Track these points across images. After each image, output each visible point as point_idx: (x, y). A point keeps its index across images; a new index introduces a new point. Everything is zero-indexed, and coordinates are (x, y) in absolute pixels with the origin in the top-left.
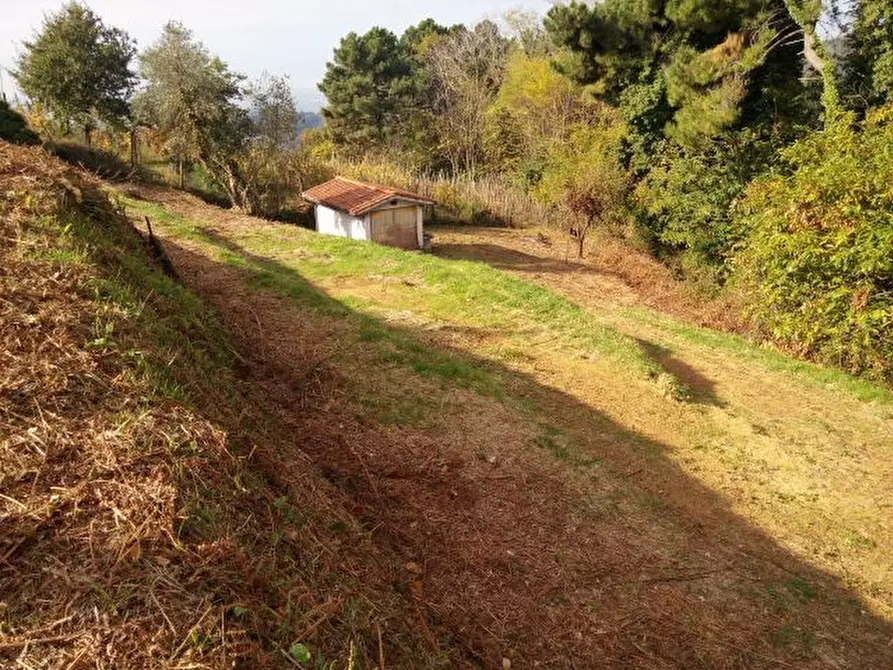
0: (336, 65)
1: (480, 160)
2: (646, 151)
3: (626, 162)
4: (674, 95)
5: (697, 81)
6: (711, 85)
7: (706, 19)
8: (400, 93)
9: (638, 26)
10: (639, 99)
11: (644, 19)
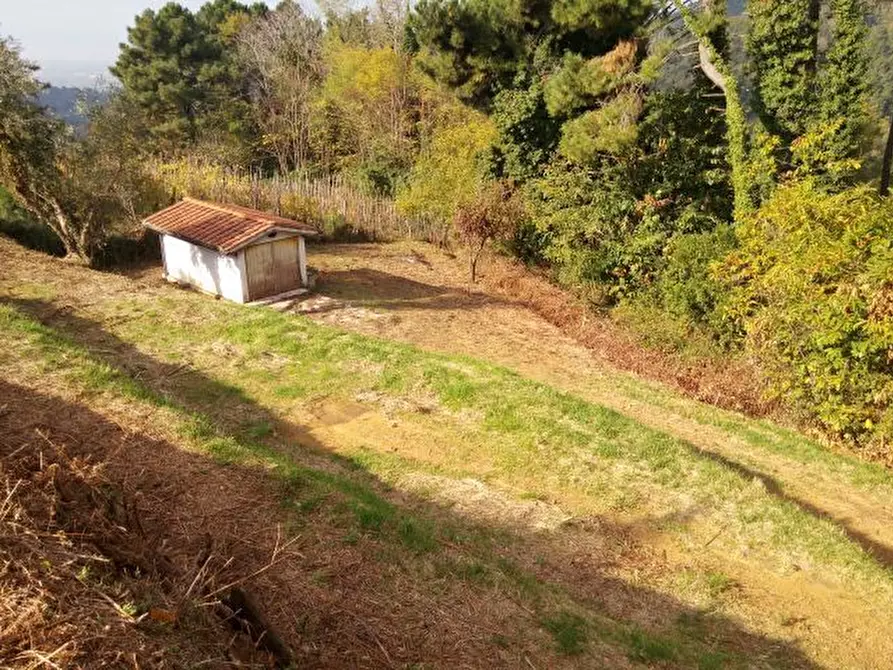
0: (131, 46)
1: (310, 155)
2: (522, 161)
3: (498, 171)
4: (555, 104)
5: (587, 90)
6: (603, 96)
7: (597, 25)
8: (212, 81)
9: (511, 26)
10: (514, 106)
11: (517, 20)
